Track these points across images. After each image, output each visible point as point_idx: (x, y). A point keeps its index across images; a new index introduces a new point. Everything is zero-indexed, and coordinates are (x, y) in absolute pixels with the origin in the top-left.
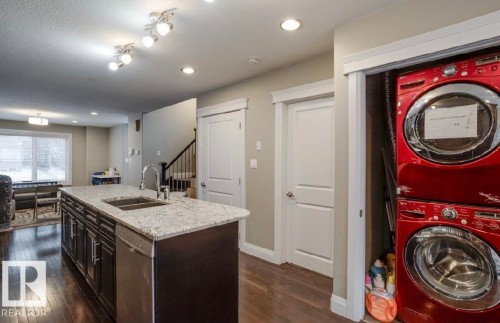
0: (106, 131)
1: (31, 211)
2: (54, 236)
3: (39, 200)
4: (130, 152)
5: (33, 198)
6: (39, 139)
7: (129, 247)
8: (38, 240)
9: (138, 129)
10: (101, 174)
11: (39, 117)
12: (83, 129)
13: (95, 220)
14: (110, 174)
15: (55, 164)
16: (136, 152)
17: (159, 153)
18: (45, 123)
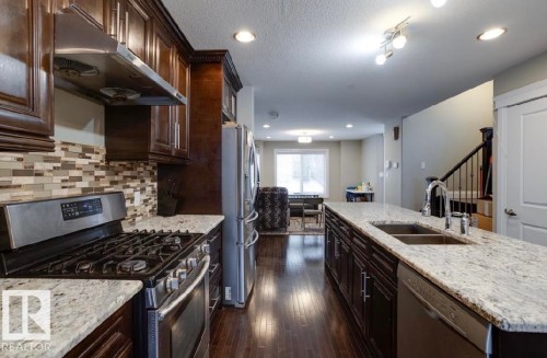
0: (359, 143)
1: (300, 219)
2: (316, 245)
3: (306, 211)
4: (386, 165)
5: (301, 208)
6: (305, 156)
7: (429, 309)
8: (304, 246)
9: (396, 137)
10: (354, 188)
11: (305, 135)
12: (338, 143)
13: (364, 246)
14: (363, 190)
15: (313, 177)
16: (395, 165)
17: (423, 165)
18: (309, 140)
